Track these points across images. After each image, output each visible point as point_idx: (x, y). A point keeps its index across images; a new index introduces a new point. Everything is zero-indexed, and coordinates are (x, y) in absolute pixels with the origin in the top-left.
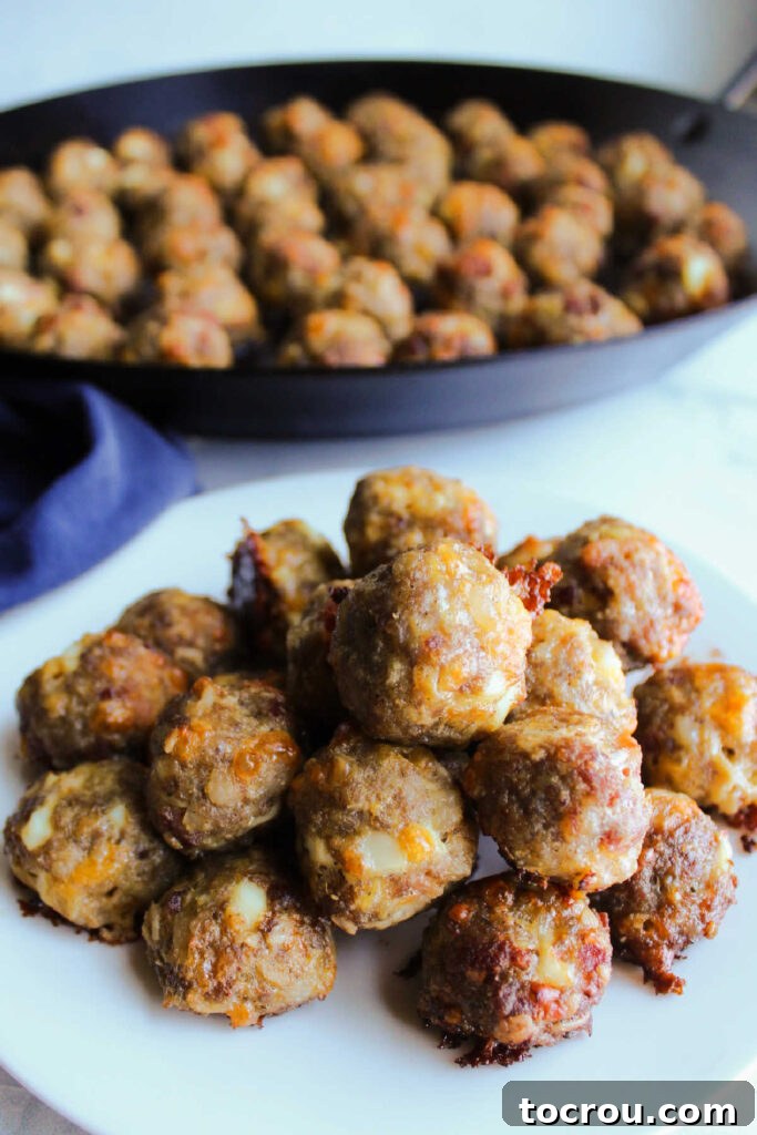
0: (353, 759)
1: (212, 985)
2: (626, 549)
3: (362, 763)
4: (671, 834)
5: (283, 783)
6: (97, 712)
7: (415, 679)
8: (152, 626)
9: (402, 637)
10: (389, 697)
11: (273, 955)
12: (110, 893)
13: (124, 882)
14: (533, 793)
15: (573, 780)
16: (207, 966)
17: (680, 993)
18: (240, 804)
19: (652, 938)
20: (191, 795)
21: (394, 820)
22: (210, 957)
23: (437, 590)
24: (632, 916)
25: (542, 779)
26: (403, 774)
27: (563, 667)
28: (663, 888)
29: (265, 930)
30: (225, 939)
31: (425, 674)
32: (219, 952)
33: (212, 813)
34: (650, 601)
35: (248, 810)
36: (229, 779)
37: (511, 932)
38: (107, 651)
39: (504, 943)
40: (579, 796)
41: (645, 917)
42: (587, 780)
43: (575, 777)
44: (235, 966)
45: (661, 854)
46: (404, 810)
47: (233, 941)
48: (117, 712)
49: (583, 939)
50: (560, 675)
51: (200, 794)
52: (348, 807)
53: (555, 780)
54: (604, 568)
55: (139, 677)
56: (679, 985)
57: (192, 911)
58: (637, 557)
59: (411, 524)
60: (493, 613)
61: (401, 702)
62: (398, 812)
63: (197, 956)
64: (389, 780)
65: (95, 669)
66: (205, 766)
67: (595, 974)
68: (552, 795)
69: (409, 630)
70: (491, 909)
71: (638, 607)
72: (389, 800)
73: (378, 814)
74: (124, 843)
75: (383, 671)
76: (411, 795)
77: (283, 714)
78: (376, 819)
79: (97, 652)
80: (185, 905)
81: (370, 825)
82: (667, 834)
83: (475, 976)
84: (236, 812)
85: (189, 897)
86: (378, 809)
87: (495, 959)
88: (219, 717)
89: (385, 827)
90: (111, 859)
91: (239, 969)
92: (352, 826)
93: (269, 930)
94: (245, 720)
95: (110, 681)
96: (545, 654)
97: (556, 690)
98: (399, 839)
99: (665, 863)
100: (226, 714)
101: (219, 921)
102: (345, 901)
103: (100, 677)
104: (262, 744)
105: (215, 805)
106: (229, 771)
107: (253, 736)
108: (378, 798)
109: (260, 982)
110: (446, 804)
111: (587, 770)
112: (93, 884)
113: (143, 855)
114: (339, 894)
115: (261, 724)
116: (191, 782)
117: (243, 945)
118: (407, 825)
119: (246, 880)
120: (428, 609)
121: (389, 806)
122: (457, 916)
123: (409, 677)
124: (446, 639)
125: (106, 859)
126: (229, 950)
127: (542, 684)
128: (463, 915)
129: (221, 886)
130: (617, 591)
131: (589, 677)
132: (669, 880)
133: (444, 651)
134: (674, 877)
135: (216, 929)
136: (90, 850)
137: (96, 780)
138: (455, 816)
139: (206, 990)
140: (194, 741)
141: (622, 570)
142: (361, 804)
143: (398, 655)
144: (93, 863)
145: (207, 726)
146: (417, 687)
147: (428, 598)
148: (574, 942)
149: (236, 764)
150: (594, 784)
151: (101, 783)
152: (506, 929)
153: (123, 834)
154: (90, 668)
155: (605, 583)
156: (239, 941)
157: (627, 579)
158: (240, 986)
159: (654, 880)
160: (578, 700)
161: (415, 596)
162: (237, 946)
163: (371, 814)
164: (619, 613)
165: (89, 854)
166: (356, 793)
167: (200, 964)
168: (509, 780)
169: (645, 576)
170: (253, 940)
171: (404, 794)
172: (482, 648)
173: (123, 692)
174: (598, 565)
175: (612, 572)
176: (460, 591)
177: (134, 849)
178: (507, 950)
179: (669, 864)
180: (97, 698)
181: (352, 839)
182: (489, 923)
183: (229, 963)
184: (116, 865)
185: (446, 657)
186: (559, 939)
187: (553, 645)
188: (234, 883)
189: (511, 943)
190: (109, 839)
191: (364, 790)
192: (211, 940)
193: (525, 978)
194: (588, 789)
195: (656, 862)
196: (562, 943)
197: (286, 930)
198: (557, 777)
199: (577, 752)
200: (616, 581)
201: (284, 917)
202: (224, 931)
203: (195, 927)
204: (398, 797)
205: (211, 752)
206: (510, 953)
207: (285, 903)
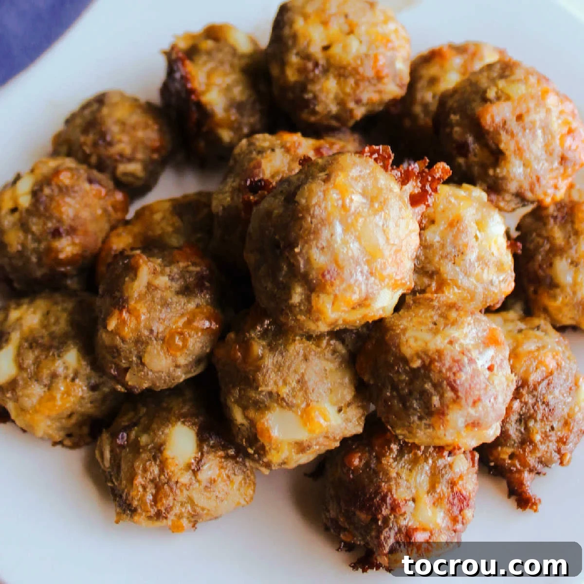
0: (264, 343)
1: (153, 511)
2: (518, 113)
3: (272, 348)
4: (535, 389)
5: (208, 351)
6: (49, 250)
7: (313, 303)
8: (95, 145)
9: (302, 266)
10: (291, 312)
11: (202, 487)
12: (70, 416)
13: (80, 409)
14: (411, 393)
15: (442, 388)
16: (149, 497)
17: (536, 511)
18: (172, 369)
19: (515, 466)
20: (132, 362)
21: (299, 401)
22: (151, 490)
23: (333, 227)
24: (500, 448)
25: (418, 383)
26: (306, 359)
27: (449, 248)
28: (527, 428)
29: (195, 469)
30: (162, 477)
31: (321, 301)
32: (158, 487)
33: (150, 377)
34: (537, 159)
35: (179, 372)
36: (162, 353)
37: (393, 483)
38: (56, 191)
39: (386, 496)
40: (447, 401)
41: (510, 451)
42: (454, 389)
43: (445, 386)
44: (171, 498)
45: (526, 403)
46: (306, 392)
47: (169, 480)
48: (66, 248)
49: (452, 488)
50: (446, 257)
51: (139, 361)
52: (260, 390)
53: (428, 386)
54: (497, 132)
55: (85, 214)
56: (535, 504)
57: (136, 448)
58: (527, 119)
59: (326, 71)
60: (381, 241)
61: (302, 318)
62: (301, 394)
63: (140, 489)
64: (294, 366)
65: (47, 209)
66: (140, 342)
67: (460, 518)
68: (425, 398)
69: (308, 261)
70: (379, 459)
71: (526, 165)
72: (294, 384)
73: (285, 396)
74: (77, 381)
75: (287, 291)
76: (312, 379)
77: (207, 288)
78: (283, 399)
79: (47, 191)
80: (130, 441)
81: (278, 404)
82: (531, 386)
83: (363, 516)
84: (169, 375)
85: (133, 434)
86: (285, 391)
87: (379, 509)
88: (153, 298)
89: (290, 406)
90: (68, 393)
91: (174, 499)
92: (263, 402)
93: (199, 470)
94: (175, 299)
95: (60, 221)
96: (434, 236)
97: (442, 269)
98: (302, 417)
99: (529, 410)
100: (158, 294)
101: (158, 462)
102: (259, 454)
103: (50, 218)
104: (189, 323)
105: (151, 370)
106: (162, 348)
107: (182, 315)
108: (285, 383)
109: (192, 508)
110: (342, 384)
111: (455, 381)
112: (54, 414)
113: (93, 388)
114: (254, 448)
115: (189, 302)
116: (131, 352)
117: (177, 482)
118: (308, 405)
119: (179, 423)
120: (324, 244)
121: (293, 389)
122: (351, 463)
123: (308, 299)
124: (339, 271)
125: (63, 394)
126: (166, 487)
127: (430, 262)
128: (356, 462)
129: (159, 429)
130: (507, 153)
131: (472, 256)
132: (531, 424)
133: (337, 282)
134: (536, 421)
135: (156, 470)
136: (49, 387)
137: (52, 320)
138: (348, 394)
139: (149, 514)
140: (132, 323)
141: (512, 135)
142: (271, 387)
143: (299, 281)
144: (53, 398)
145: (142, 309)
146: (314, 308)
147: (325, 233)
148: (445, 489)
149: (167, 342)
150: (460, 394)
151: (57, 322)
152: (389, 480)
153: (76, 375)
154: (42, 208)
155: (497, 145)
156: (174, 480)
157: (517, 143)
158: (177, 510)
159: (519, 421)
160: (461, 277)
161: (314, 233)
162: (172, 483)
163: (279, 395)
164: (508, 172)
165: (49, 389)
166: (267, 377)
167: (144, 495)
168: (391, 380)
169: (534, 135)
170: (186, 478)
171: (306, 378)
172: (372, 274)
173: (72, 231)
174: (492, 129)
175: (504, 136)
176: (352, 225)
177: (86, 384)
178: (389, 501)
179: (532, 411)
180: (49, 237)
181: (263, 413)
182: (376, 473)
183: (167, 496)
184: (72, 399)
185: (338, 288)
186: (432, 488)
187: (442, 228)
188: (170, 426)
189: (392, 496)
190: (66, 378)
191: (273, 375)
192: (151, 478)
193: (403, 523)
194: (454, 397)
195: (521, 409)
196: (435, 491)
197: (212, 467)
198: (430, 384)
199: (447, 365)
200: (506, 144)
201: (211, 456)
202: (162, 471)
203: (139, 467)
204: (301, 382)
205: (146, 333)
206: (391, 505)
207: (212, 442)
